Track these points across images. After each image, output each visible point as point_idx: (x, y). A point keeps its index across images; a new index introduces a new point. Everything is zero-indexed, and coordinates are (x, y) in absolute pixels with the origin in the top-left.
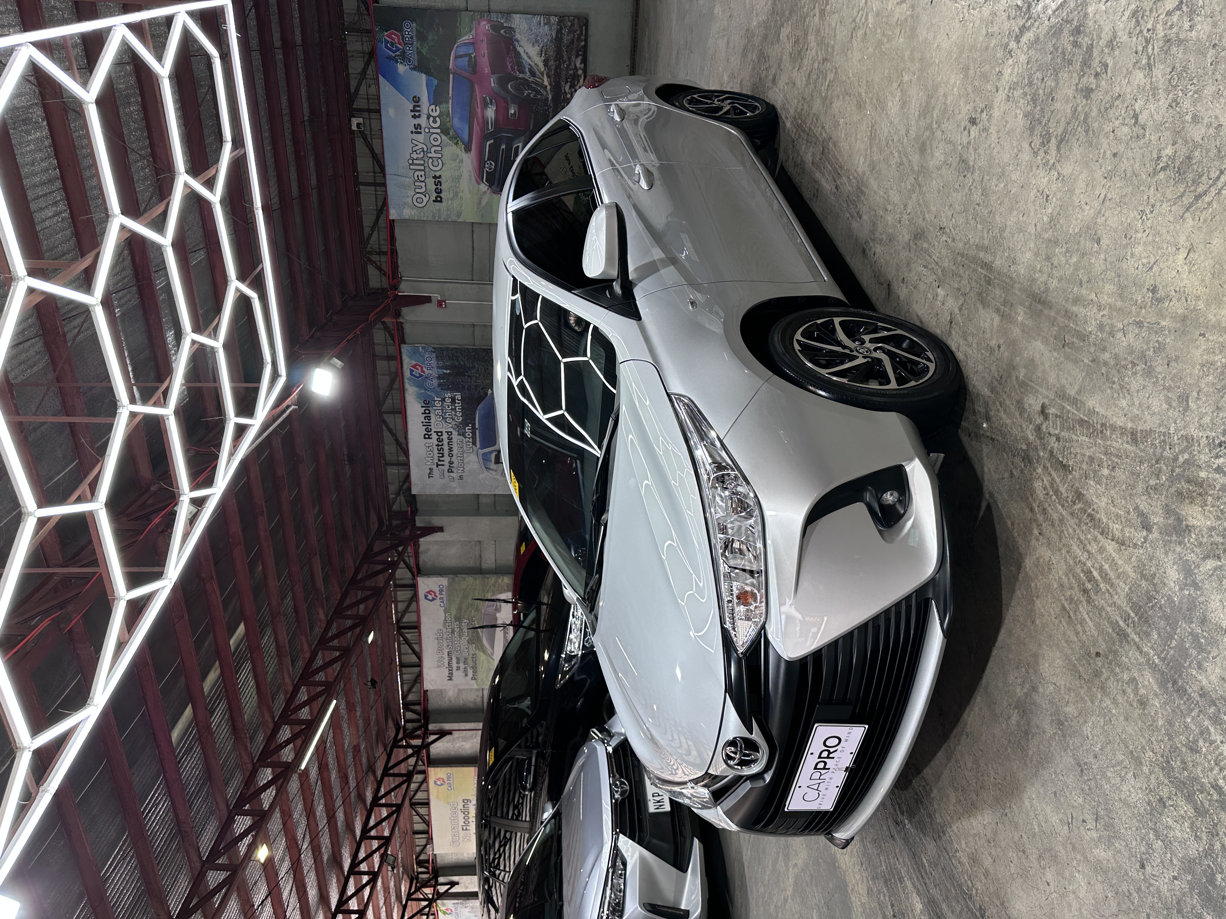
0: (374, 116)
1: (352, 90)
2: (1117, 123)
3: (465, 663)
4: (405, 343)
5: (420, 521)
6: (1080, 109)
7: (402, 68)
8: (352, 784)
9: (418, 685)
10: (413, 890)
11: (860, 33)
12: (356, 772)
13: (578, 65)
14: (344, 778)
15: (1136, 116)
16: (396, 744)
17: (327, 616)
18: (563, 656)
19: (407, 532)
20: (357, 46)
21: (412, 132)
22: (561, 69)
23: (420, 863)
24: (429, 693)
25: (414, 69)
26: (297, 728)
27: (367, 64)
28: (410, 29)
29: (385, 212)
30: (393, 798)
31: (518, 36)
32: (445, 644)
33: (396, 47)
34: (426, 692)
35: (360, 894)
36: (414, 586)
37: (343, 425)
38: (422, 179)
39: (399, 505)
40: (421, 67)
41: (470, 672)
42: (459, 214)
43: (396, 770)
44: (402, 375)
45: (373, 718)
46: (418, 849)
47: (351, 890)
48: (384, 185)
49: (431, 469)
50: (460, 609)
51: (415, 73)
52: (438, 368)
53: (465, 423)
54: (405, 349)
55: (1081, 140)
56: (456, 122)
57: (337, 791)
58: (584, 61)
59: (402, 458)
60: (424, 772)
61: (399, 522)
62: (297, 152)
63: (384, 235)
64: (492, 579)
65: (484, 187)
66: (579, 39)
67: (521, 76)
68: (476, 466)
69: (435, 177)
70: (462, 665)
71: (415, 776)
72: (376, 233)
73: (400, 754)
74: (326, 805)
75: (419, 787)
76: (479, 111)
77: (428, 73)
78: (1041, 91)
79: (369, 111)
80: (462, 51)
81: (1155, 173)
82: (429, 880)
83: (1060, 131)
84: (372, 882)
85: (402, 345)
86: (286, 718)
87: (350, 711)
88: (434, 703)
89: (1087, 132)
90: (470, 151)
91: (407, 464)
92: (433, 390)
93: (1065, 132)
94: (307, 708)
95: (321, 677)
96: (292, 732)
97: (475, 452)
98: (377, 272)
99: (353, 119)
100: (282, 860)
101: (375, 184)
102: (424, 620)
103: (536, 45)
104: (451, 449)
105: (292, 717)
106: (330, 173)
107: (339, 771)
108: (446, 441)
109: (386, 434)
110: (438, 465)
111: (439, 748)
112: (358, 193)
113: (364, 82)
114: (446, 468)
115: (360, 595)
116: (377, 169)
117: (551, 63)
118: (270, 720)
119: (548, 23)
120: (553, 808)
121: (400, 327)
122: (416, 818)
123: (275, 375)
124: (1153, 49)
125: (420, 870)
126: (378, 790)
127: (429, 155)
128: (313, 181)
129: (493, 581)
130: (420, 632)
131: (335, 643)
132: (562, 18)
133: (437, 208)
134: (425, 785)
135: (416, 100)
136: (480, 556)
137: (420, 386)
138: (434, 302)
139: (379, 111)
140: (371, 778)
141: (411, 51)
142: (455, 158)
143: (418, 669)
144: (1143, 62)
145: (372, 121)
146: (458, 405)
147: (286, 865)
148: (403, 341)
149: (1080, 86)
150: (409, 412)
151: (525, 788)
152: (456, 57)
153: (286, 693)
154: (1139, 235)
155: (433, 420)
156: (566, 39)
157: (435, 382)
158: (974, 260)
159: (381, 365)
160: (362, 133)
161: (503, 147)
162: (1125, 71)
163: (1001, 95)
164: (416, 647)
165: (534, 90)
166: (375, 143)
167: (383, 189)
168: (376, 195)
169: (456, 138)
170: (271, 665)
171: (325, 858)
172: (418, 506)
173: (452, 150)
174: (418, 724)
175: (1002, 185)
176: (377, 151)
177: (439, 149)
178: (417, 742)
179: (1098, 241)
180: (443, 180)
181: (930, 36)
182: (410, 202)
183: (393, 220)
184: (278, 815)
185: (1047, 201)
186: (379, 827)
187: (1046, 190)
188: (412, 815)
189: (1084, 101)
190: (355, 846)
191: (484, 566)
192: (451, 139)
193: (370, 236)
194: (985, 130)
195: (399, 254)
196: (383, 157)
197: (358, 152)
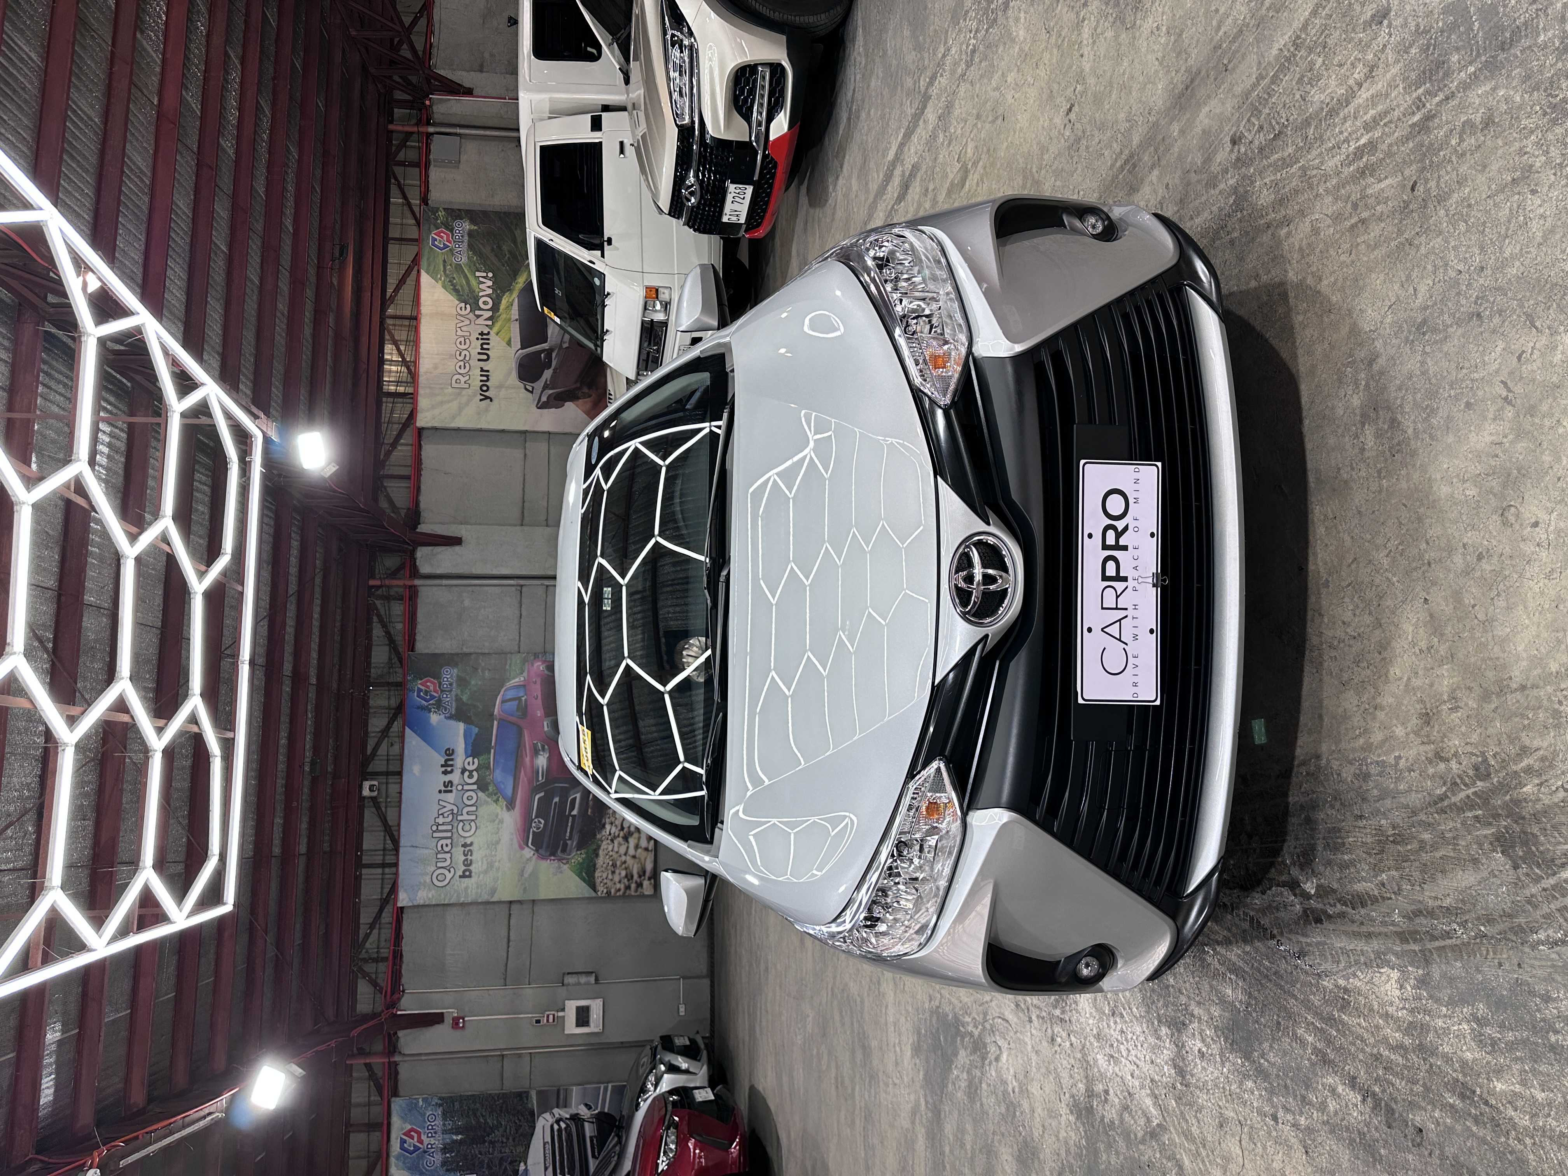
0: (392, 779)
1: (369, 752)
4: (397, 1096)
7: (435, 718)
20: (384, 702)
21: (440, 792)
25: (451, 717)
27: (393, 719)
28: (449, 675)
29: (391, 902)
33: (431, 695)
38: (446, 849)
40: (460, 715)
42: (493, 892)
44: (388, 1153)
48: (396, 865)
51: (452, 723)
52: (445, 1132)
56: (498, 774)
62: (288, 802)
63: (387, 933)
65: (528, 852)
69: (465, 845)
72: (375, 931)
76: (527, 760)
77: (467, 721)
79: (387, 774)
80: (510, 694)
85: (393, 1101)
90: (513, 808)
98: (370, 988)
99: (366, 783)
101: (383, 865)
106: (326, 847)
112: (358, 879)
113: (385, 742)
116: (389, 845)
128: (303, 846)
133: (464, 886)
135: (450, 753)
137: (414, 1168)
138: (448, 1021)
139: (400, 774)
141: (449, 699)
142: (494, 818)
145: (390, 786)
148: (395, 1094)
152: (503, 702)
157: (438, 1158)
160: (374, 800)
161: (556, 800)
166: (391, 812)
167: (394, 870)
168: (383, 879)
169: (496, 794)
173: (490, 809)
176: (391, 820)
177: (474, 808)
180: (474, 848)
182: (428, 879)
183: (402, 908)
192: (489, 796)
193: (367, 936)
195: (405, 959)
196: (399, 831)
197: (365, 825)
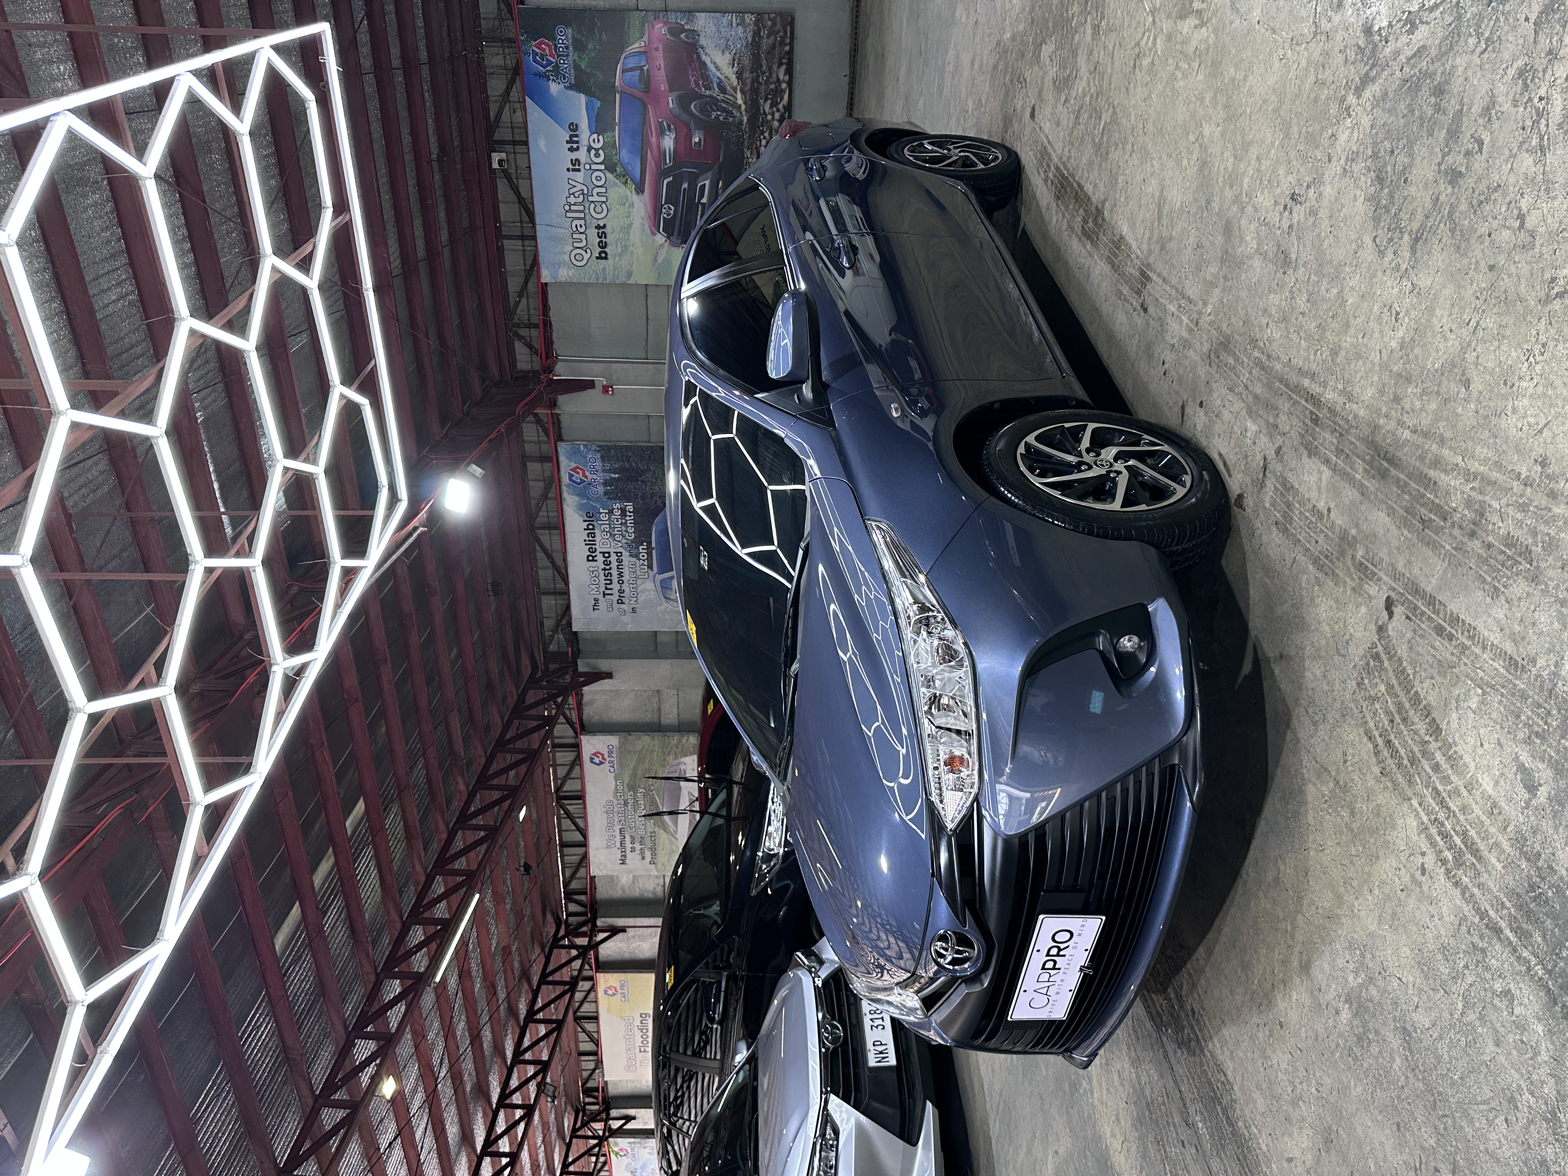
0: (519, 148)
1: (492, 115)
2: (1495, 224)
3: (641, 843)
4: (562, 440)
5: (582, 666)
6: (1442, 198)
7: (555, 88)
8: (502, 995)
9: (582, 872)
10: (579, 1124)
11: (1146, 62)
12: (505, 980)
13: (781, 77)
14: (491, 988)
15: (1521, 217)
16: (556, 943)
17: (467, 786)
18: (760, 854)
19: (568, 678)
20: (498, 61)
21: (568, 170)
22: (759, 83)
23: (588, 1092)
24: (597, 880)
25: (570, 88)
26: (432, 929)
27: (511, 84)
28: (565, 36)
29: (535, 273)
30: (554, 1012)
31: (703, 41)
32: (616, 819)
33: (547, 60)
34: (593, 878)
35: (513, 1131)
36: (576, 747)
37: (485, 546)
38: (582, 230)
39: (558, 643)
40: (579, 86)
41: (648, 855)
42: (629, 274)
43: (556, 977)
44: (559, 480)
45: (527, 912)
46: (585, 1074)
47: (500, 1127)
48: (534, 238)
49: (596, 600)
50: (634, 775)
51: (571, 93)
52: (604, 471)
53: (638, 541)
54: (562, 448)
55: (1444, 241)
56: (625, 155)
57: (482, 1004)
58: (790, 71)
59: (560, 585)
60: (591, 978)
61: (557, 666)
62: (423, 200)
63: (535, 302)
64: (674, 739)
65: (660, 238)
66: (782, 43)
67: (708, 92)
68: (652, 595)
69: (598, 227)
70: (638, 846)
71: (581, 983)
72: (524, 300)
73: (562, 956)
74: (468, 1022)
75: (586, 997)
76: (654, 140)
77: (588, 92)
78: (1389, 168)
79: (514, 143)
80: (632, 63)
81: (1547, 300)
82: (599, 1113)
83: (1415, 226)
84: (528, 1116)
85: (559, 443)
86: (417, 916)
87: (498, 904)
88: (603, 892)
89: (1452, 231)
90: (643, 192)
91: (566, 593)
92: (598, 500)
93: (1422, 226)
94: (444, 903)
95: (461, 864)
96: (425, 933)
97: (651, 578)
98: (526, 350)
99: (494, 155)
100: (414, 1091)
101: (522, 238)
102: (590, 789)
103: (727, 54)
104: (621, 575)
105: (426, 915)
106: (465, 223)
107: (485, 979)
108: (614, 564)
109: (540, 555)
110: (604, 595)
111: (610, 949)
112: (500, 249)
113: (507, 108)
114: (615, 598)
115: (510, 758)
116: (525, 218)
117: (747, 74)
118: (397, 919)
119: (742, 23)
120: (748, 1049)
121: (556, 420)
122: (582, 1036)
123: (394, 499)
124: (1547, 125)
125: (588, 1100)
126: (534, 1001)
127: (590, 199)
128: (444, 236)
129: (675, 742)
130: (584, 803)
131: (479, 821)
132: (760, 16)
133: (601, 267)
134: (592, 994)
135: (574, 128)
136: (659, 709)
137: (581, 494)
138: (599, 387)
139: (526, 143)
140: (526, 986)
141: (566, 65)
142: (623, 202)
143: (583, 850)
144: (1534, 143)
145: (518, 156)
146: (630, 519)
147: (419, 1097)
148: (560, 438)
149: (1443, 168)
150: (567, 528)
151: (712, 1020)
152: (624, 71)
153: (417, 884)
154: (1524, 384)
155: (598, 538)
156: (766, 43)
157: (601, 490)
158: (1297, 389)
159: (534, 468)
160: (504, 171)
161: (685, 185)
162: (1507, 152)
163: (1335, 168)
164: (580, 822)
165: (724, 110)
166: (522, 184)
167: (533, 242)
168: (524, 251)
169: (625, 176)
170: (397, 849)
171: (468, 1089)
172: (581, 646)
173: (620, 191)
174: (583, 918)
175: (1335, 291)
176: (524, 194)
177: (603, 190)
178: (583, 941)
179: (1467, 384)
180: (608, 230)
181: (1239, 76)
182: (567, 260)
183: (546, 284)
184: (409, 1036)
185: (1397, 321)
186: (536, 1048)
187: (1396, 305)
188: (576, 1032)
189: (1450, 190)
190: (505, 1072)
191: (665, 721)
192: (618, 177)
193: (517, 304)
194: (1313, 212)
195: (554, 327)
196: (533, 203)
197: (500, 197)
